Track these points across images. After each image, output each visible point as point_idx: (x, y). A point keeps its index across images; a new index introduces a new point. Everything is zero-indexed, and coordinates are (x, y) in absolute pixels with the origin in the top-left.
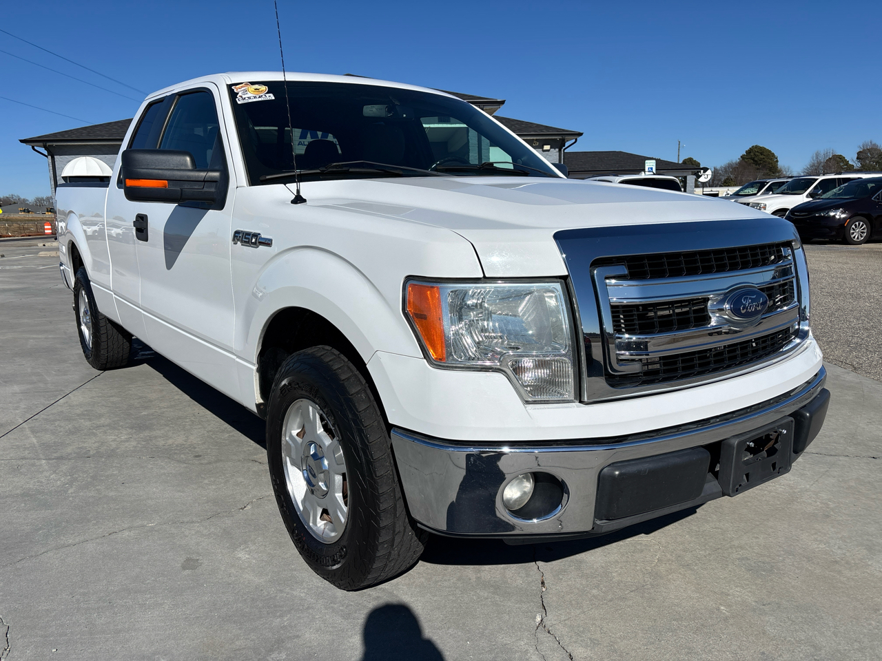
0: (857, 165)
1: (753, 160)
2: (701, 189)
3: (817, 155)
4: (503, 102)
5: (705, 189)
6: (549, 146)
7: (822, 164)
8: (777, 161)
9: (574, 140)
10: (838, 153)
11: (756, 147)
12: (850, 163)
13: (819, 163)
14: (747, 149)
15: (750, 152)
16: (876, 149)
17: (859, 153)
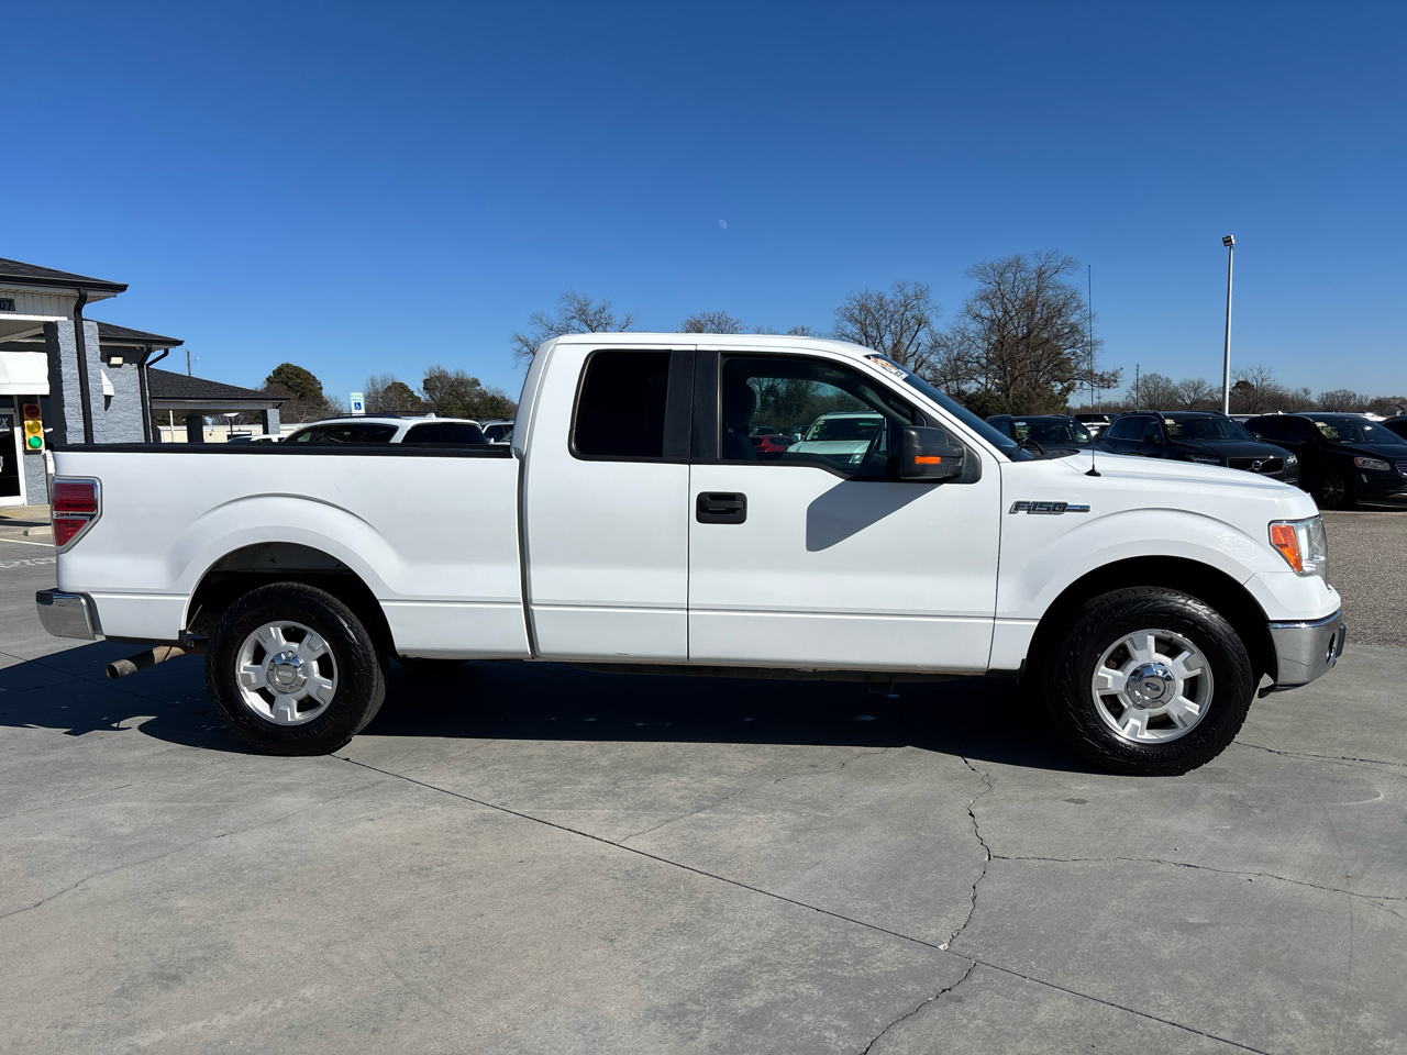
0: (424, 397)
1: (287, 384)
2: (228, 428)
3: (373, 382)
4: (123, 288)
5: (235, 428)
6: (121, 359)
7: (380, 395)
8: (321, 388)
9: (162, 352)
10: (400, 380)
11: (288, 365)
12: (416, 394)
13: (376, 392)
14: (275, 368)
15: (280, 374)
16: (446, 377)
17: (425, 382)
